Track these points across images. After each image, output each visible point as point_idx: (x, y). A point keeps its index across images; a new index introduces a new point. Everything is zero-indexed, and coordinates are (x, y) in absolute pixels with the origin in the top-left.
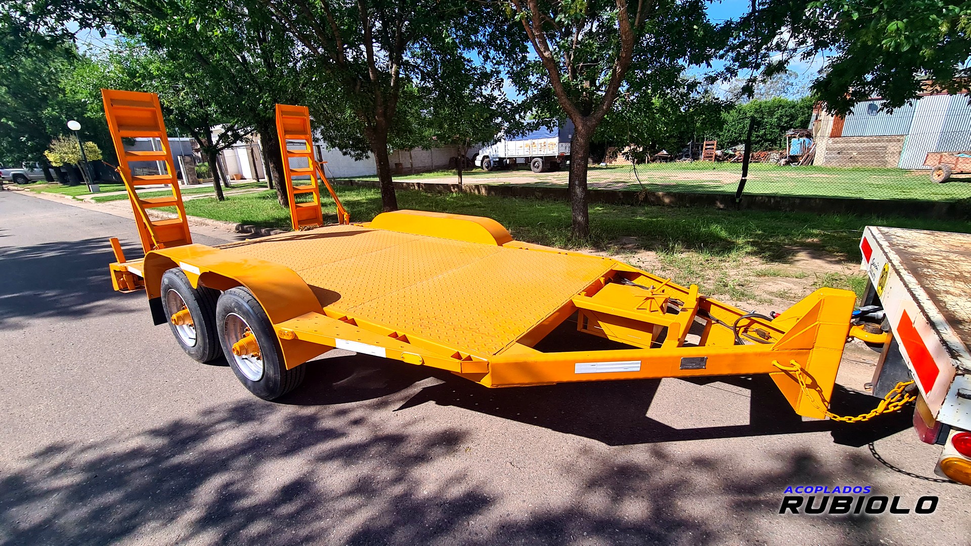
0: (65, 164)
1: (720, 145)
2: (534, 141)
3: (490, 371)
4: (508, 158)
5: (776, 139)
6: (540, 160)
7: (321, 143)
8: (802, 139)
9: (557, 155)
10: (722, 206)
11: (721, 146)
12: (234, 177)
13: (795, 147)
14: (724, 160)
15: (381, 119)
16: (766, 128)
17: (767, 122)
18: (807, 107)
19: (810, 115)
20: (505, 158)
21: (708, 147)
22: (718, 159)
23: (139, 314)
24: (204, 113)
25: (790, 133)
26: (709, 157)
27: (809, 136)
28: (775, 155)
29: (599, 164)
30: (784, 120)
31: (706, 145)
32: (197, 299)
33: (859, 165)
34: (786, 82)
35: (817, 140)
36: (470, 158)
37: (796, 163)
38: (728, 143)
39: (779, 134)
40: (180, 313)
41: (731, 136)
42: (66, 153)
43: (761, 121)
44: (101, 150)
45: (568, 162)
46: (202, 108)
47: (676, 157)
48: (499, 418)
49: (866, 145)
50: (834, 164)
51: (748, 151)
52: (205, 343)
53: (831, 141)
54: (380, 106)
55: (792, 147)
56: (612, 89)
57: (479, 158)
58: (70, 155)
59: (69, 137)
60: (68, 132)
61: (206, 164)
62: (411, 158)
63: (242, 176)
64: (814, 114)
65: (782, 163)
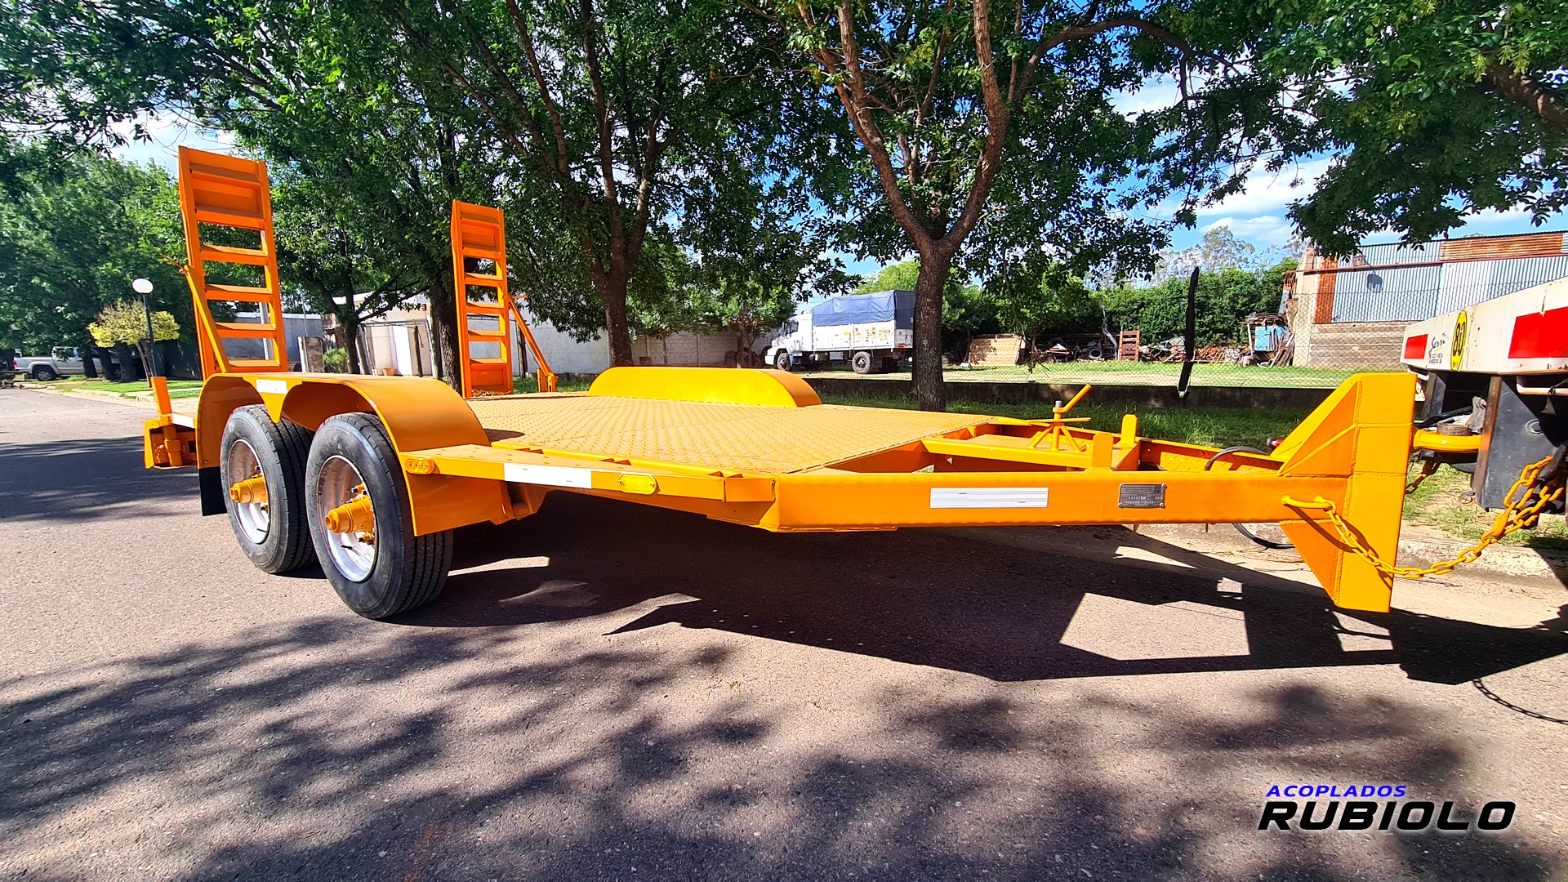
0: (118, 343)
1: (1145, 337)
2: (856, 326)
3: (777, 497)
4: (817, 352)
5: (1231, 329)
6: (867, 355)
7: (525, 312)
8: (1271, 328)
9: (893, 347)
10: (1157, 405)
11: (1146, 340)
12: (385, 371)
13: (1262, 338)
14: (1153, 359)
15: (619, 258)
16: (1214, 313)
17: (1215, 304)
18: (1274, 282)
19: (1280, 294)
20: (812, 352)
21: (1127, 340)
22: (1142, 357)
23: (184, 517)
24: (345, 262)
25: (1252, 318)
26: (1129, 355)
27: (1282, 323)
28: (1231, 352)
29: (958, 364)
30: (1240, 301)
31: (1125, 337)
32: (278, 450)
33: (1364, 365)
34: (1238, 256)
35: (1295, 329)
36: (758, 354)
37: (1267, 363)
38: (1158, 334)
39: (1236, 322)
40: (249, 482)
41: (1161, 324)
42: (123, 327)
43: (1205, 302)
44: (178, 323)
45: (910, 359)
46: (343, 255)
47: (1078, 355)
48: (794, 644)
49: (1371, 335)
50: (1324, 363)
51: (1190, 346)
52: (282, 531)
53: (1316, 329)
54: (619, 238)
55: (1256, 340)
56: (975, 197)
57: (772, 352)
58: (128, 331)
59: (131, 304)
60: (131, 295)
61: (342, 350)
62: (665, 349)
63: (397, 370)
64: (1286, 291)
65: (1245, 363)
